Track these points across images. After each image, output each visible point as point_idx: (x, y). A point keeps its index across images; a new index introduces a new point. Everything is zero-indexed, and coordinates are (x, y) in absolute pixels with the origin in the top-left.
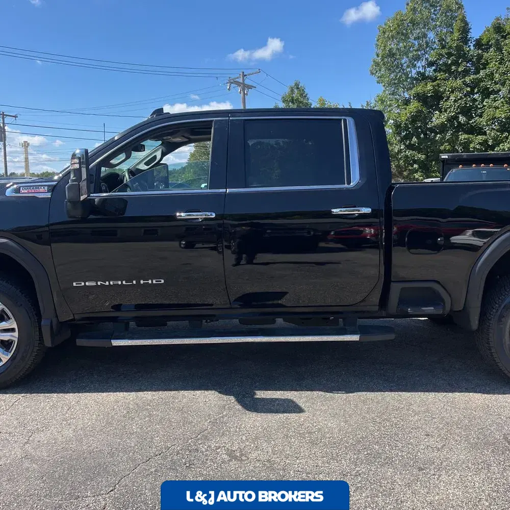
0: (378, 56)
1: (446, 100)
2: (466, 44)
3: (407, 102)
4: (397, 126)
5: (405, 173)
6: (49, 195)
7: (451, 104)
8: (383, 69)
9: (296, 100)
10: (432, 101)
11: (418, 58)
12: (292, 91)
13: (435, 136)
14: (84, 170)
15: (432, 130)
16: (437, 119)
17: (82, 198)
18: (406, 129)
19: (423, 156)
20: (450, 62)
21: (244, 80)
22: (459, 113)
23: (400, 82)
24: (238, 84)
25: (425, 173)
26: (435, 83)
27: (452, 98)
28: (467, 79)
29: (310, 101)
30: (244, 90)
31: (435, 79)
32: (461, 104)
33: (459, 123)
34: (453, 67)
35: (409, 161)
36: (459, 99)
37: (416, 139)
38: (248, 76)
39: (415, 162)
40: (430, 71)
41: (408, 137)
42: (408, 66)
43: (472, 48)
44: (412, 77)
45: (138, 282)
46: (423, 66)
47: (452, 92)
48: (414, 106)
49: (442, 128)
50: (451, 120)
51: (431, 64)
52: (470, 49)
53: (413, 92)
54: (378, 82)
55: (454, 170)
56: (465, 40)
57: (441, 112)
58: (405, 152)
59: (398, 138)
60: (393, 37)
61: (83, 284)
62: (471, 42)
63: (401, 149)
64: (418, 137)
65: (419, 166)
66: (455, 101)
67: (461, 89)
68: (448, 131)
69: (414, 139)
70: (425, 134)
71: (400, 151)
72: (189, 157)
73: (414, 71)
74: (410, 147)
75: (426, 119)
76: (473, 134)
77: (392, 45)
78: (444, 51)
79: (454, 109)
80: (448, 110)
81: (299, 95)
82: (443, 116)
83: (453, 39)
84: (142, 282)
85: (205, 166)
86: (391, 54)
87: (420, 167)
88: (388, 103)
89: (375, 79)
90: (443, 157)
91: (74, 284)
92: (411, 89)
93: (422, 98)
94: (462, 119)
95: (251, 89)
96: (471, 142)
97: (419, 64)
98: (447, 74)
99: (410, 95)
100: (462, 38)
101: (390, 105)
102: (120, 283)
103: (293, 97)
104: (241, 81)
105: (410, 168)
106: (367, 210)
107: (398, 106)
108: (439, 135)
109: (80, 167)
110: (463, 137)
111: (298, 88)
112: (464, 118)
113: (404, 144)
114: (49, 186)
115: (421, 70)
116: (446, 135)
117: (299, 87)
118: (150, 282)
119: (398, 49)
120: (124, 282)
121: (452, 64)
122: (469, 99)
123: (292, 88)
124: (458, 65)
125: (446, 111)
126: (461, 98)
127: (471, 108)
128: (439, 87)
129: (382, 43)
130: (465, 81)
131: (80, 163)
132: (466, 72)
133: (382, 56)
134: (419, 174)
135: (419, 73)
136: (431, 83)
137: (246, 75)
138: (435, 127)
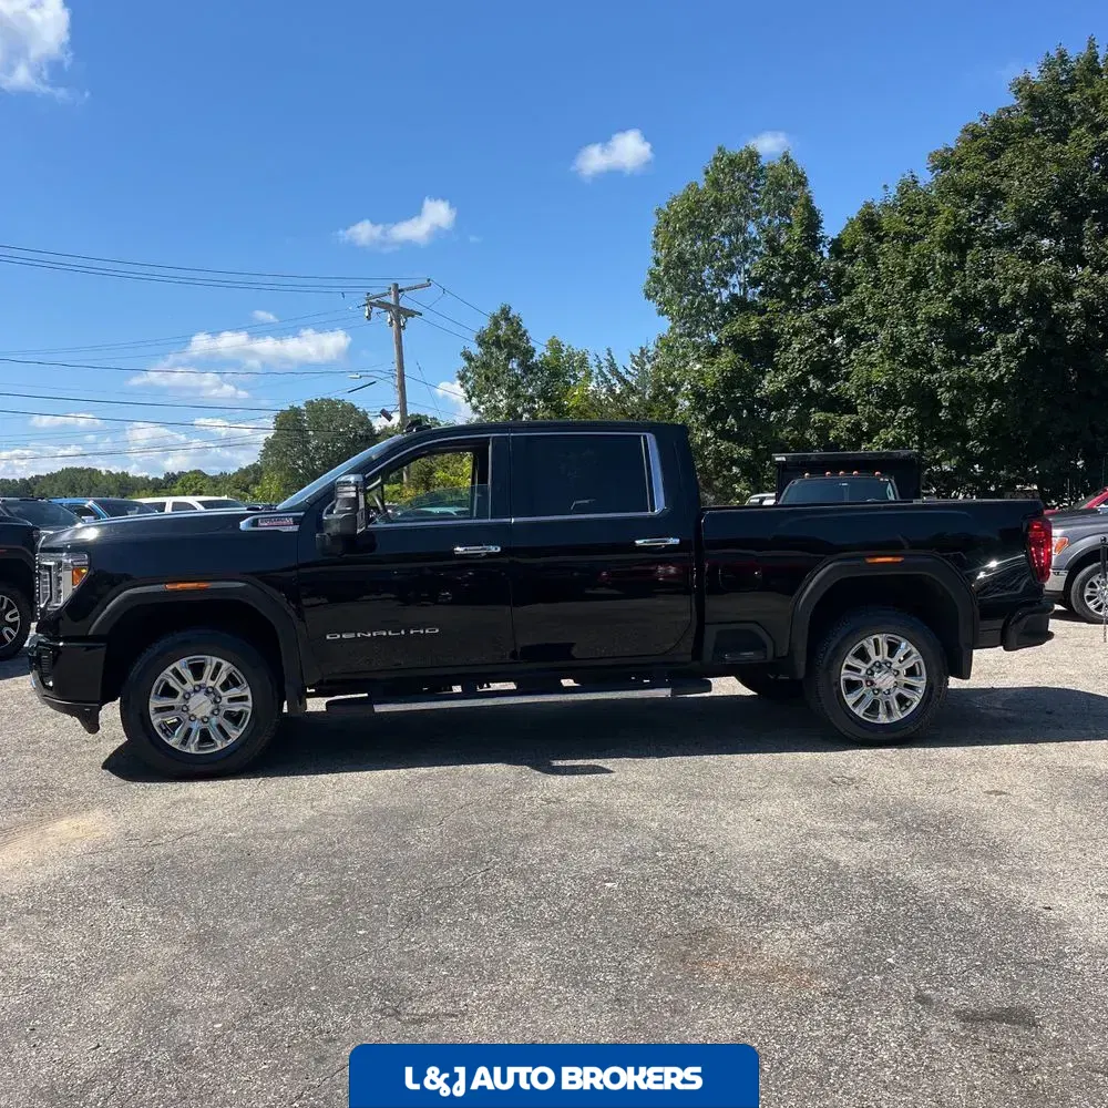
0: (658, 263)
1: (784, 350)
2: (814, 249)
3: (714, 351)
4: (698, 396)
5: (716, 483)
6: (295, 528)
7: (794, 355)
8: (669, 290)
9: (504, 343)
10: (761, 351)
11: (732, 270)
12: (496, 324)
13: (768, 416)
14: (361, 497)
15: (762, 402)
16: (770, 384)
17: (359, 531)
18: (716, 400)
19: (748, 451)
20: (787, 280)
21: (397, 300)
22: (808, 373)
23: (699, 312)
24: (387, 307)
25: (754, 483)
26: (763, 318)
27: (796, 346)
28: (822, 313)
29: (532, 344)
30: (398, 321)
31: (763, 311)
32: (811, 356)
33: (810, 390)
34: (794, 291)
35: (723, 461)
36: (807, 348)
37: (733, 421)
38: (406, 293)
39: (734, 462)
40: (753, 294)
41: (720, 415)
42: (713, 285)
43: (826, 255)
44: (721, 304)
45: (407, 632)
46: (740, 284)
47: (796, 334)
48: (727, 358)
49: (779, 401)
50: (795, 384)
51: (755, 282)
52: (823, 259)
53: (725, 332)
54: (661, 313)
55: (797, 482)
56: (813, 242)
57: (776, 370)
58: (715, 443)
59: (701, 417)
60: (681, 230)
61: (339, 636)
62: (824, 246)
63: (707, 438)
64: (738, 417)
65: (742, 470)
66: (801, 351)
67: (810, 332)
68: (790, 405)
69: (731, 420)
70: (751, 411)
71: (706, 442)
72: (263, 448)
73: (725, 293)
74: (724, 435)
75: (751, 384)
76: (834, 411)
77: (684, 244)
78: (777, 261)
79: (800, 365)
80: (790, 367)
81: (509, 332)
82: (780, 378)
83: (791, 240)
84: (412, 632)
85: (300, 467)
86: (682, 262)
87: (744, 472)
88: (681, 351)
89: (653, 306)
90: (777, 459)
91: (328, 637)
92: (722, 326)
93: (740, 344)
94: (815, 384)
95: (413, 316)
96: (831, 427)
97: (733, 280)
98: (783, 303)
99: (720, 339)
100: (807, 238)
101: (685, 356)
102: (385, 634)
103: (498, 337)
104: (391, 300)
105: (725, 473)
106: (674, 541)
107: (699, 357)
108: (774, 413)
109: (357, 496)
110: (817, 416)
111: (507, 319)
112: (818, 383)
113: (713, 429)
114: (294, 517)
115: (737, 291)
116: (786, 412)
117: (510, 316)
118: (422, 632)
119: (693, 253)
120: (390, 633)
121: (791, 284)
122: (824, 348)
123: (495, 317)
124: (801, 285)
125: (785, 368)
126: (811, 346)
127: (829, 362)
128: (771, 325)
129: (664, 242)
130: (816, 316)
131: (357, 491)
132: (818, 300)
133: (666, 266)
134: (743, 484)
135: (733, 297)
136: (756, 318)
137: (401, 291)
138: (767, 396)
